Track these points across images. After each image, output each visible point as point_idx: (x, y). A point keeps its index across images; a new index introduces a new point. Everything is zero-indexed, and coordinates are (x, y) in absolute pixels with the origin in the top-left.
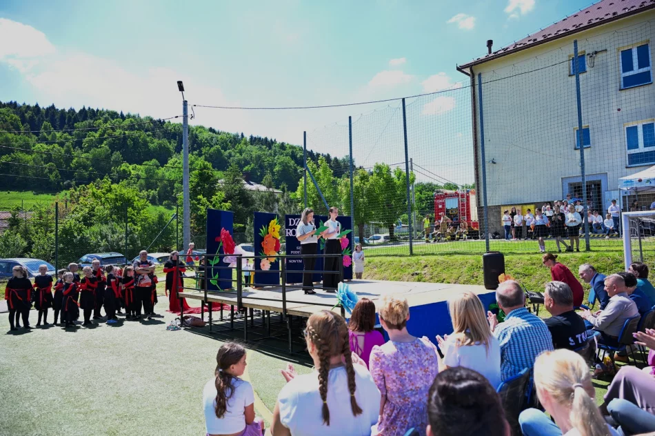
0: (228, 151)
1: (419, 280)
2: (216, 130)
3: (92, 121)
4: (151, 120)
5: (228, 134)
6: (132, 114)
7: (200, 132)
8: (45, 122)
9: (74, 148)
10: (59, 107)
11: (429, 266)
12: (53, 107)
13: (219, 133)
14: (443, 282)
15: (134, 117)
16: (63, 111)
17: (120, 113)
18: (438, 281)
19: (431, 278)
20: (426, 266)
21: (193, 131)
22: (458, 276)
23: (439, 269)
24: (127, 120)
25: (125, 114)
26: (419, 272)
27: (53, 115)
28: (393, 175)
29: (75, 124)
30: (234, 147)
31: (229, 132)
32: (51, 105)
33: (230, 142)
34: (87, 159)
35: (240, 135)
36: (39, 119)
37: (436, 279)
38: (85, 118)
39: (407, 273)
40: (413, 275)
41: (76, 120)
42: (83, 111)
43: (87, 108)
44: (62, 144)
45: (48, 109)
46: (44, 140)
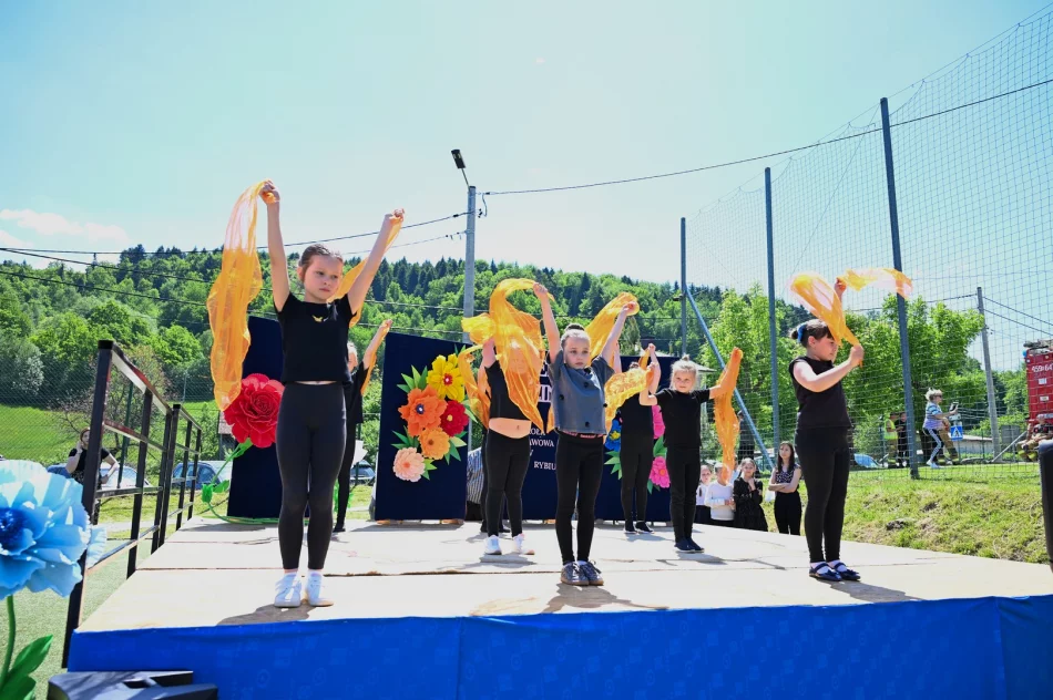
0: (651, 312)
1: (904, 544)
2: (634, 279)
3: (451, 278)
4: (534, 270)
5: (653, 285)
6: (506, 263)
7: (606, 285)
8: (392, 283)
9: (424, 317)
10: (411, 261)
11: (940, 505)
12: (404, 261)
13: (637, 284)
14: (973, 553)
15: (510, 267)
16: (416, 265)
17: (490, 264)
18: (958, 550)
19: (941, 541)
20: (931, 506)
21: (595, 284)
22: (1024, 537)
23: (966, 516)
24: (500, 272)
25: (497, 264)
26: (909, 519)
27: (403, 273)
28: (930, 321)
29: (430, 283)
30: (661, 305)
31: (655, 282)
32: (401, 258)
33: (655, 297)
34: (441, 333)
35: (672, 285)
36: (385, 280)
37: (955, 544)
38: (442, 274)
39: (875, 521)
40: (890, 528)
41: (430, 278)
42: (442, 264)
43: (446, 260)
44: (410, 313)
45: (396, 266)
46: (389, 308)
